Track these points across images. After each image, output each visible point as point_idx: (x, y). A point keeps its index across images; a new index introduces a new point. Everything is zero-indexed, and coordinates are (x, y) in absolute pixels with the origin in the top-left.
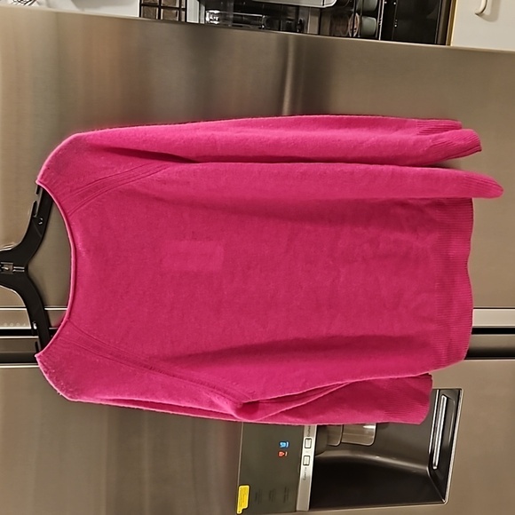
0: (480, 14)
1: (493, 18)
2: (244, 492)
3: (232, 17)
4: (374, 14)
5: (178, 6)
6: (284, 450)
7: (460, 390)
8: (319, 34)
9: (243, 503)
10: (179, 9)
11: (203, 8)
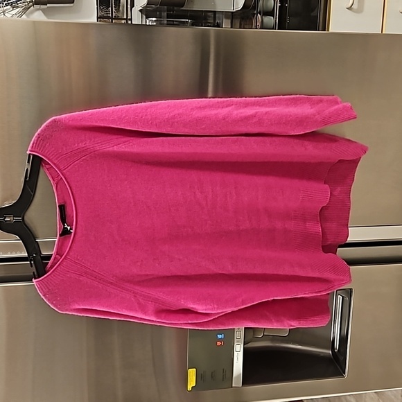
0: (350, 8)
1: (360, 11)
2: (192, 373)
3: (166, 22)
4: (271, 13)
5: (125, 17)
6: (220, 340)
7: (351, 289)
8: (232, 27)
9: (192, 382)
10: (126, 19)
11: (144, 17)
